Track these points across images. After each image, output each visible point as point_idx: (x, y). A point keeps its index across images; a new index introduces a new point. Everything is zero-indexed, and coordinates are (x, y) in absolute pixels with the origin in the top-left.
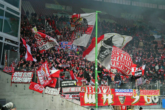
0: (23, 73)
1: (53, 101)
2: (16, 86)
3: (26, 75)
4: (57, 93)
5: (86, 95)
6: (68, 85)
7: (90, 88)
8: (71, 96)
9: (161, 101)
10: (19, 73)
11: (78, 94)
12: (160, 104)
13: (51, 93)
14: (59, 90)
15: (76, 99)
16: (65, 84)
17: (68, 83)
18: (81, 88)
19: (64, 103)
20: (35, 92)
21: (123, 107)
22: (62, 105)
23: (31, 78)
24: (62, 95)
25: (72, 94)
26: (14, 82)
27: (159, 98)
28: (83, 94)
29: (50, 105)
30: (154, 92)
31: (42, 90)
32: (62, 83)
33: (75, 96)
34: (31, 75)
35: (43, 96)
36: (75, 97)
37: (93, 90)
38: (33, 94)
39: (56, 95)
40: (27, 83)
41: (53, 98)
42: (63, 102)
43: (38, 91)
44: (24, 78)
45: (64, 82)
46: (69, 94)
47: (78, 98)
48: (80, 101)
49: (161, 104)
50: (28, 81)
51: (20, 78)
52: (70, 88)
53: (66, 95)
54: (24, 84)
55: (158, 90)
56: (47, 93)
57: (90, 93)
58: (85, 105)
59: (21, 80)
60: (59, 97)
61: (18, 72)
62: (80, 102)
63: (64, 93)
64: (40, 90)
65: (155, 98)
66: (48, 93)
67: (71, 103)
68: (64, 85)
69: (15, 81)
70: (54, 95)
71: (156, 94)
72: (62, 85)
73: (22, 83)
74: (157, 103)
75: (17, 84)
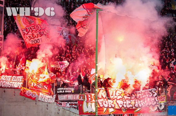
1: (47, 109)
2: (5, 91)
3: (16, 79)
4: (52, 101)
5: (85, 103)
6: (65, 91)
7: (89, 96)
8: (68, 104)
9: (167, 108)
10: (7, 76)
11: (76, 103)
12: (165, 111)
13: (45, 100)
14: (55, 97)
15: (74, 108)
16: (61, 90)
17: (65, 90)
18: (79, 95)
19: (61, 112)
20: (27, 98)
21: (125, 115)
22: (58, 114)
23: (22, 83)
24: (58, 103)
25: (69, 103)
27: (165, 105)
28: (82, 102)
29: (44, 113)
30: (160, 98)
31: (34, 97)
32: (58, 89)
33: (73, 104)
34: (21, 79)
35: (36, 104)
36: (73, 106)
37: (93, 97)
38: (25, 101)
39: (51, 103)
40: (18, 88)
41: (47, 106)
42: (59, 110)
43: (30, 97)
44: (13, 83)
45: (60, 89)
46: (66, 103)
47: (76, 106)
48: (78, 109)
49: (167, 111)
51: (9, 82)
52: (66, 96)
53: (62, 103)
54: (14, 89)
55: (164, 96)
56: (40, 100)
57: (89, 101)
58: (84, 114)
59: (10, 84)
60: (54, 104)
61: (5, 75)
62: (78, 111)
63: (60, 101)
64: (32, 96)
65: (161, 105)
66: (42, 100)
67: (68, 111)
68: (60, 92)
69: (3, 86)
70: (49, 103)
71: (162, 101)
72: (58, 92)
73: (11, 88)
74: (162, 110)
75: (6, 89)
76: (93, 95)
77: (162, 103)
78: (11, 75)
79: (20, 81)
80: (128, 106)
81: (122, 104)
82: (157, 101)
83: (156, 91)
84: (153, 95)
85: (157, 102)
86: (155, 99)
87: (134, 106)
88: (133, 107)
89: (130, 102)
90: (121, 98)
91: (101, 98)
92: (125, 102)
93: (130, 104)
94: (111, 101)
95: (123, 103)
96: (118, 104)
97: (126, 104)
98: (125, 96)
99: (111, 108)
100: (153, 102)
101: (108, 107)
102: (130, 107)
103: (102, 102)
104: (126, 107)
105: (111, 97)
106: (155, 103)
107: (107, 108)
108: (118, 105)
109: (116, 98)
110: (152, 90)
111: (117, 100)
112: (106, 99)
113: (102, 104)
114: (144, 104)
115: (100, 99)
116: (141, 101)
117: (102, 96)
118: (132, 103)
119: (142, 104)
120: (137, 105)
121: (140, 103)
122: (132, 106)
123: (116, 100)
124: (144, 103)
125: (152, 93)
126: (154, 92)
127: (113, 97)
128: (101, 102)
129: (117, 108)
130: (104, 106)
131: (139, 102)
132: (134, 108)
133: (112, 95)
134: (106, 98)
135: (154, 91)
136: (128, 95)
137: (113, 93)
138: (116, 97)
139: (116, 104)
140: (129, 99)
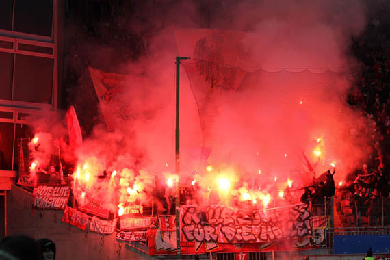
0: (52, 188)
1: (103, 245)
2: (41, 215)
3: (59, 192)
4: (110, 230)
7: (167, 220)
8: (133, 236)
9: (331, 240)
10: (45, 187)
11: (144, 233)
12: (328, 246)
14: (115, 224)
15: (142, 242)
18: (149, 219)
21: (240, 255)
23: (67, 200)
25: (135, 233)
26: (36, 208)
27: (328, 234)
30: (316, 221)
31: (84, 224)
33: (140, 236)
34: (66, 192)
37: (173, 222)
39: (108, 234)
40: (59, 209)
41: (103, 240)
42: (120, 247)
44: (54, 199)
46: (130, 233)
47: (144, 239)
48: (148, 244)
49: (332, 246)
50: (61, 206)
51: (48, 198)
52: (132, 220)
53: (125, 233)
54: (55, 211)
55: (326, 216)
56: (93, 230)
57: (166, 229)
58: (156, 252)
59: (48, 203)
60: (113, 237)
61: (43, 185)
62: (148, 248)
63: (123, 230)
64: (81, 223)
65: (318, 235)
66: (96, 230)
67: (134, 249)
69: (38, 206)
70: (106, 234)
71: (320, 226)
73: (51, 209)
74: (321, 244)
75: (42, 212)
76: (174, 217)
77: (321, 231)
78: (51, 186)
79: (65, 195)
80: (246, 239)
81: (234, 234)
82: (309, 227)
83: (307, 208)
84: (300, 215)
85: (308, 230)
86: (304, 224)
87: (259, 237)
88: (256, 240)
89: (249, 230)
90: (231, 223)
91: (189, 223)
92: (239, 231)
93: (250, 233)
94: (211, 229)
95: (236, 233)
96: (224, 233)
97: (241, 234)
98: (239, 219)
99: (210, 241)
100: (299, 229)
101: (205, 240)
102: (249, 240)
103: (193, 231)
104: (242, 240)
105: (211, 221)
106: (304, 231)
107: (201, 242)
108: (225, 235)
109: (222, 223)
110: (298, 206)
111: (223, 226)
112: (200, 226)
113: (193, 234)
114: (279, 234)
115: (188, 225)
116: (274, 228)
117: (192, 220)
118: (253, 232)
119: (276, 234)
120: (265, 234)
121: (272, 231)
122: (254, 238)
123: (220, 225)
124: (281, 232)
125: (299, 211)
126: (303, 210)
127: (214, 220)
128: (190, 231)
129: (223, 242)
130: (195, 239)
131: (269, 230)
132: (258, 241)
133: (213, 218)
134: (200, 223)
135: (303, 208)
136: (246, 216)
137: (214, 214)
138: (221, 220)
139: (221, 234)
140: (249, 225)
